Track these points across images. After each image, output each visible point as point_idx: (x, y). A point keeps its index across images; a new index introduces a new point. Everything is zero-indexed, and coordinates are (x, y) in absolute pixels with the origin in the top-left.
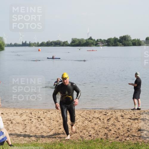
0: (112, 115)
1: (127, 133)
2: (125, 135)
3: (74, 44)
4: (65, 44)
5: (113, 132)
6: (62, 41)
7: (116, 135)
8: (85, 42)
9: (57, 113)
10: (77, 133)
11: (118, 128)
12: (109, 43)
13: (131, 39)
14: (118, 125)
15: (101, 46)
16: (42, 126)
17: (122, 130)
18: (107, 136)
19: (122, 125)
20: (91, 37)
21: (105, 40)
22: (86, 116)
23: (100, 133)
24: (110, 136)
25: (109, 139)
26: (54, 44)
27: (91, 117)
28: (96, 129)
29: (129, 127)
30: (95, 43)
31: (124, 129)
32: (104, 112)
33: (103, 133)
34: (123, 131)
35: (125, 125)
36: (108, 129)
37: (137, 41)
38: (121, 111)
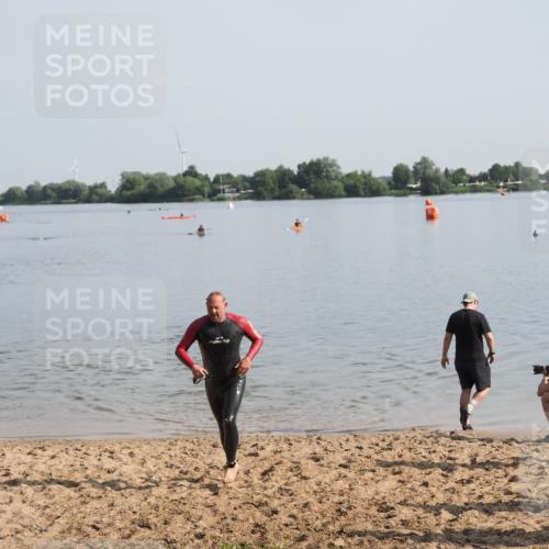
0: (278, 457)
1: (334, 520)
2: (331, 528)
3: (129, 193)
4: (97, 194)
5: (283, 518)
6: (83, 185)
7: (297, 529)
8: (172, 184)
9: (71, 452)
10: (152, 526)
11: (301, 502)
12: (260, 188)
13: (340, 173)
14: (304, 491)
15: (229, 199)
16: (17, 504)
17: (316, 509)
18: (263, 534)
19: (315, 492)
20: (192, 168)
21: (244, 178)
22: (183, 461)
23: (236, 526)
24: (276, 534)
25: (271, 545)
26: (54, 195)
27: (201, 465)
28: (222, 509)
29: (342, 499)
30: (207, 190)
31: (325, 507)
32: (248, 446)
33: (246, 524)
34: (322, 513)
35: (328, 489)
36: (265, 508)
37: (363, 180)
38: (311, 441)
